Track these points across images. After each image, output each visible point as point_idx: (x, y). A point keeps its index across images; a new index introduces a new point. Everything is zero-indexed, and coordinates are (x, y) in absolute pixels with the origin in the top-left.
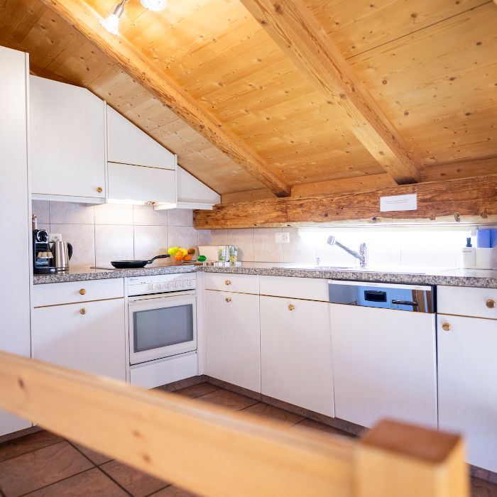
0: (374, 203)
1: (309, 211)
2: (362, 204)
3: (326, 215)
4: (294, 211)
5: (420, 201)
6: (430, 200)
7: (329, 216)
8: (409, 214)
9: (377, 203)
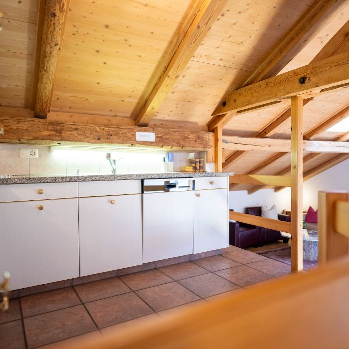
0: (133, 135)
1: (84, 134)
2: (125, 135)
3: (99, 139)
4: (69, 133)
5: (157, 137)
6: (161, 137)
7: (101, 139)
8: (151, 144)
9: (134, 135)
